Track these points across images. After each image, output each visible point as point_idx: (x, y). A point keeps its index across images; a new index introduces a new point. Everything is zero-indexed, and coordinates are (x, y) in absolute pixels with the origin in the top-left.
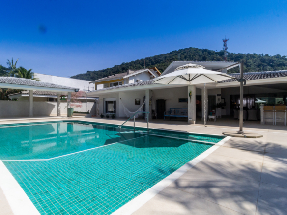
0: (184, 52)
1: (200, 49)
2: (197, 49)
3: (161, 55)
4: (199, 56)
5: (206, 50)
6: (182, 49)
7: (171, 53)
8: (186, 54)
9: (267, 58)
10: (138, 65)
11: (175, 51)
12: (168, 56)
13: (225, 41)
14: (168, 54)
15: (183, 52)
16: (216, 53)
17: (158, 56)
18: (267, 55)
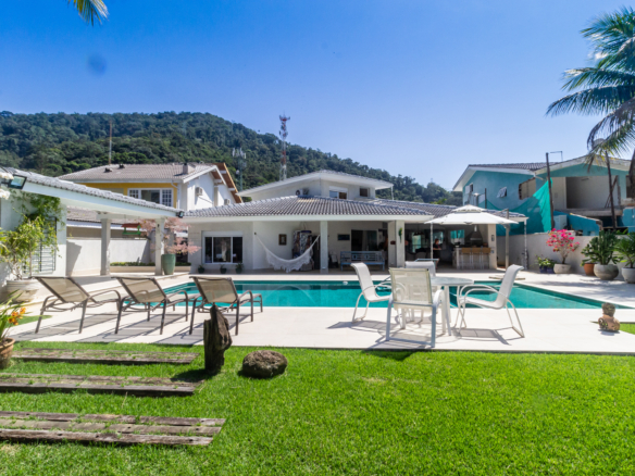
0: (194, 122)
1: (228, 123)
2: (221, 119)
3: (135, 115)
4: (227, 135)
5: (238, 127)
6: (188, 113)
7: (160, 116)
8: (198, 127)
9: (336, 162)
10: (64, 128)
11: (172, 114)
12: (153, 121)
13: (284, 120)
14: (152, 115)
15: (191, 120)
16: (259, 136)
17: (126, 115)
18: (335, 156)
